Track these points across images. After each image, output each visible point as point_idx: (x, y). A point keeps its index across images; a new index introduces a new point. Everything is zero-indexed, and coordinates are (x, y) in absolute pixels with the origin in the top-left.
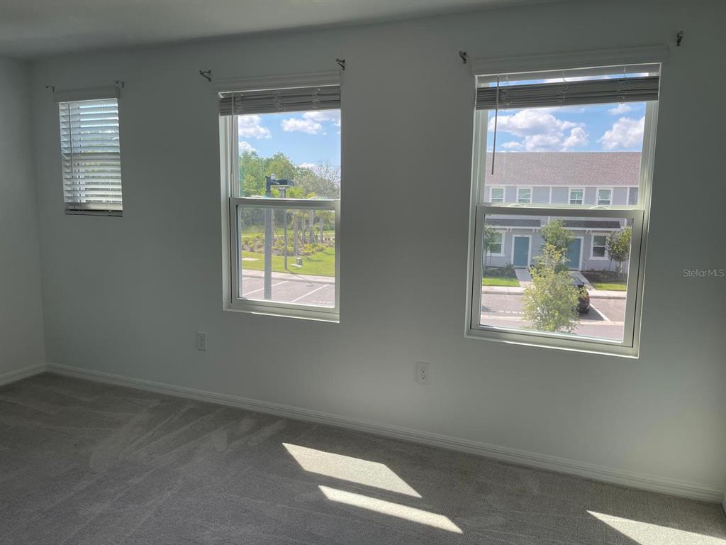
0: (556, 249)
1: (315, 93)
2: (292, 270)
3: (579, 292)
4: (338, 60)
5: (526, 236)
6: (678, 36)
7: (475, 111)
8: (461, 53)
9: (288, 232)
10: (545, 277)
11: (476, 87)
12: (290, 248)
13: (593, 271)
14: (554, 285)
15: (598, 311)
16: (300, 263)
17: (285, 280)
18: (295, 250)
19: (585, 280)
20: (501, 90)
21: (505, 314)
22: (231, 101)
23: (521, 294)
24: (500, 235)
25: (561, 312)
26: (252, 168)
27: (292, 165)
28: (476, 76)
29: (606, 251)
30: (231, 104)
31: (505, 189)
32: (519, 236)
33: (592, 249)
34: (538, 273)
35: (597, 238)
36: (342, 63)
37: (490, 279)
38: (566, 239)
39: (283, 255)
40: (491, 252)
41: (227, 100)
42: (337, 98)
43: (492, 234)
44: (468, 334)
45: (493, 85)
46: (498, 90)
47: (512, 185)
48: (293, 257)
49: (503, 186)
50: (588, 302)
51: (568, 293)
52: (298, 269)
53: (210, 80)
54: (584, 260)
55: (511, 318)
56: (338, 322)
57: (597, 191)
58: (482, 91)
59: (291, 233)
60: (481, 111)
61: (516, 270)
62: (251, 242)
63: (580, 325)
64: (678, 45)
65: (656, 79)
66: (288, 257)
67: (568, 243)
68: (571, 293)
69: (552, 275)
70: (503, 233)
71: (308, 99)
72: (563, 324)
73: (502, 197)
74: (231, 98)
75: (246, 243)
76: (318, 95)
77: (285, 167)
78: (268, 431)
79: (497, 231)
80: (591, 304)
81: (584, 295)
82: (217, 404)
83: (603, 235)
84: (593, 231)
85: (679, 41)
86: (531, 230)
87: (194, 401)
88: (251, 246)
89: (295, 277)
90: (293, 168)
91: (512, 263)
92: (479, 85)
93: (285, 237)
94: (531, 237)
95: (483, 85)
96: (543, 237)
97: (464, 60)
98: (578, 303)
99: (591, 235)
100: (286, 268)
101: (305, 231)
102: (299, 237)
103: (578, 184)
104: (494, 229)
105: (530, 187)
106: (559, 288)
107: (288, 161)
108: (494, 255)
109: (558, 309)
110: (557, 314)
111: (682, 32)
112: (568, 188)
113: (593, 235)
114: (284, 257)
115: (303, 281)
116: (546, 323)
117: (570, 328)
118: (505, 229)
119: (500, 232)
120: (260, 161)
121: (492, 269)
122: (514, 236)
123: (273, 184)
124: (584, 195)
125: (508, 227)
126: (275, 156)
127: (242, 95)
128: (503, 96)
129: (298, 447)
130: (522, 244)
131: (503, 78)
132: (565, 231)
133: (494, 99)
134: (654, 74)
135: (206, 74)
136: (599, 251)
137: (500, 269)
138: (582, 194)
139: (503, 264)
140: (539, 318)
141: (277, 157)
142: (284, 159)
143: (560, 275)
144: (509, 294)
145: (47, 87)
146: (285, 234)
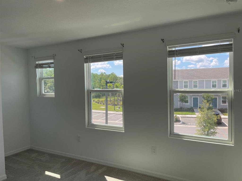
0: (208, 102)
1: (114, 55)
2: (116, 110)
3: (217, 117)
4: (121, 44)
5: (197, 97)
6: (238, 29)
7: (168, 58)
8: (161, 39)
9: (115, 98)
10: (204, 112)
11: (168, 50)
12: (116, 103)
13: (222, 109)
14: (207, 114)
15: (225, 123)
16: (119, 108)
17: (114, 114)
18: (118, 104)
19: (219, 112)
20: (176, 51)
21: (191, 125)
22: (88, 59)
23: (196, 117)
24: (188, 97)
25: (211, 124)
26: (104, 78)
27: (117, 76)
28: (168, 47)
29: (227, 102)
30: (88, 60)
31: (188, 81)
32: (194, 97)
33: (221, 101)
34: (201, 110)
35: (223, 97)
36: (123, 45)
37: (185, 112)
38: (212, 98)
39: (114, 105)
40: (185, 103)
41: (87, 58)
42: (121, 56)
43: (185, 97)
44: (170, 136)
45: (174, 49)
46: (175, 51)
47: (191, 80)
48: (117, 106)
49: (188, 80)
50: (221, 120)
51: (213, 117)
52: (119, 110)
53: (81, 52)
54: (219, 105)
55: (193, 126)
56: (124, 132)
57: (222, 81)
58: (170, 51)
59: (116, 98)
60: (170, 58)
61: (194, 109)
62: (103, 101)
63: (218, 128)
64: (239, 32)
65: (232, 44)
66: (115, 106)
67: (212, 99)
68: (214, 118)
69: (206, 111)
70: (189, 96)
71: (112, 57)
72: (212, 129)
73: (188, 84)
74: (88, 58)
75: (102, 102)
76: (115, 55)
77: (115, 77)
78: (100, 171)
79: (186, 96)
80: (222, 121)
81: (219, 118)
82: (84, 161)
83: (225, 96)
84: (221, 95)
85: (239, 31)
86: (199, 95)
87: (76, 159)
88: (103, 103)
89: (117, 113)
90: (117, 77)
91: (193, 107)
92: (168, 49)
93: (114, 99)
94: (198, 97)
95: (170, 49)
96: (203, 97)
97: (163, 41)
98: (217, 121)
99: (220, 96)
100: (115, 110)
101: (121, 97)
102: (119, 99)
103: (214, 79)
104: (186, 95)
105: (197, 80)
106: (209, 116)
107: (115, 75)
108: (186, 104)
109: (209, 123)
110: (209, 125)
111: (239, 28)
112: (211, 80)
113: (221, 96)
114: (114, 106)
115: (120, 114)
116: (205, 128)
117: (214, 130)
118: (189, 95)
119: (188, 96)
120: (107, 75)
121: (185, 109)
122: (193, 97)
123: (108, 83)
124: (217, 82)
125: (190, 94)
126: (111, 73)
127: (91, 57)
128: (177, 53)
129: (110, 177)
130: (196, 100)
131: (177, 47)
132: (211, 95)
133: (174, 54)
134: (231, 43)
135: (80, 51)
136: (224, 102)
137: (188, 109)
138: (216, 82)
139: (189, 107)
140: (202, 126)
141: (112, 74)
142: (114, 74)
143: (209, 111)
144: (192, 117)
145: (33, 57)
146: (114, 98)
